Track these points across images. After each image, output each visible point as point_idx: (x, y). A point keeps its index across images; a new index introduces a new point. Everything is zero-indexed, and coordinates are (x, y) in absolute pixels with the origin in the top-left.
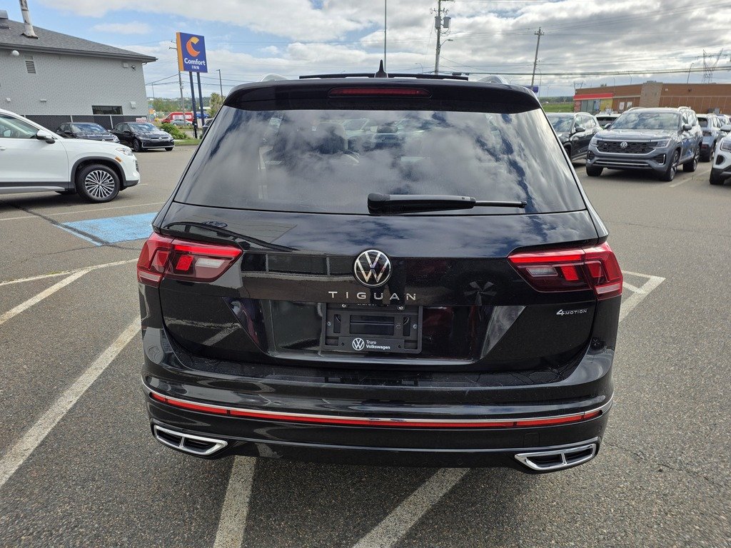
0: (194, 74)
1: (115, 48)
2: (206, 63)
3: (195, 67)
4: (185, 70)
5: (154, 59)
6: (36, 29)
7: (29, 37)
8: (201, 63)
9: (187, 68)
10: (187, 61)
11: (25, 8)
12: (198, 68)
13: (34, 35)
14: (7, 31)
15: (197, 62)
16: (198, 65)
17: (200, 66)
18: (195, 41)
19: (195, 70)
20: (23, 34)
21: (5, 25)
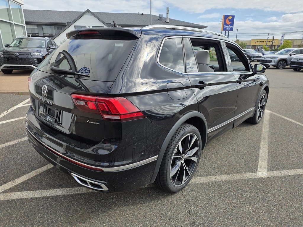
0: (227, 32)
1: (193, 24)
2: (233, 27)
3: (228, 29)
4: (223, 30)
5: (206, 27)
6: (170, 19)
7: (167, 22)
8: (231, 27)
9: (224, 29)
10: (225, 26)
11: (168, 13)
12: (229, 29)
13: (168, 21)
14: (161, 21)
15: (229, 27)
16: (229, 28)
17: (230, 28)
18: (230, 18)
19: (227, 30)
20: (165, 22)
21: (161, 19)
